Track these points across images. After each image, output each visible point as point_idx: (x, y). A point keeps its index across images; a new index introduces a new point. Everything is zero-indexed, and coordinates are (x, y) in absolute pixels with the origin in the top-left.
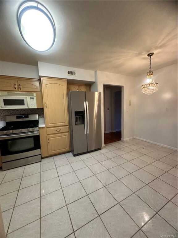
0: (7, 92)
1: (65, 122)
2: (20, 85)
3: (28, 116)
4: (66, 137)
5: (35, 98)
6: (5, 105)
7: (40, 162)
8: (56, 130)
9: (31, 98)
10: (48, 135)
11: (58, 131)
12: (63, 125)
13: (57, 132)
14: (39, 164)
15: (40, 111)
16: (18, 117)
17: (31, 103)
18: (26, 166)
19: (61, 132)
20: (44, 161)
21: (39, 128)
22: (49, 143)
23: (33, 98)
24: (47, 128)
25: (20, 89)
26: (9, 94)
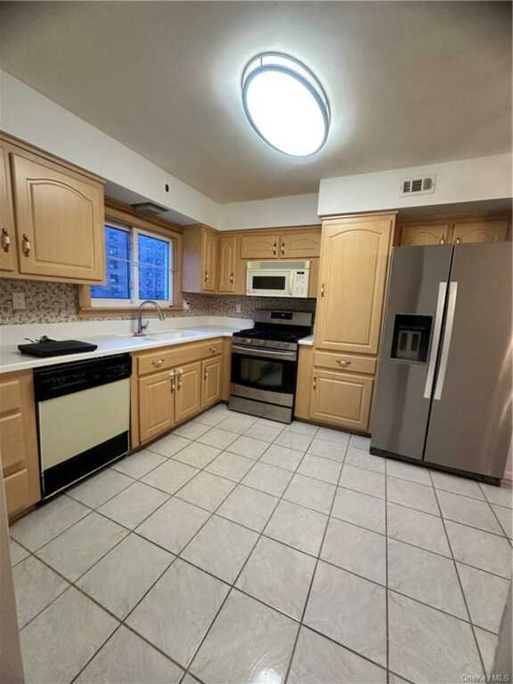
0: (258, 262)
1: (367, 344)
2: (283, 245)
3: (291, 314)
4: (362, 388)
5: (307, 272)
6: (254, 288)
7: (287, 424)
8: (339, 362)
9: (298, 273)
10: (316, 367)
11: (342, 365)
12: (364, 351)
13: (338, 366)
14: (283, 426)
15: (308, 305)
16: (274, 315)
17: (297, 287)
18: (262, 420)
19: (349, 368)
20: (296, 426)
21: (299, 346)
22: (315, 388)
23: (303, 273)
24: (319, 349)
25: (283, 253)
26: (262, 267)
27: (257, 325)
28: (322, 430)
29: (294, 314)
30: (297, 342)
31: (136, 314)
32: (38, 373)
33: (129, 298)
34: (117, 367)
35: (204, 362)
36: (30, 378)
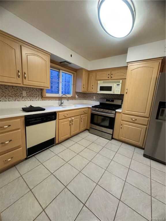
0: (102, 81)
1: (145, 113)
2: (112, 75)
3: (114, 100)
4: (141, 130)
5: (120, 85)
6: (100, 90)
7: (110, 140)
8: (132, 119)
9: (117, 85)
10: (123, 120)
11: (133, 120)
12: (143, 116)
13: (131, 121)
14: (108, 141)
15: (121, 97)
16: (107, 100)
17: (116, 90)
18: (101, 137)
19: (136, 122)
20: (113, 141)
21: (116, 112)
22: (121, 128)
23: (119, 85)
24: (123, 114)
25: (112, 78)
26: (104, 83)
27: (101, 104)
28: (123, 144)
29: (115, 100)
30: (115, 110)
31: (60, 99)
32: (26, 117)
33: (58, 93)
34: (52, 116)
35: (81, 116)
36: (23, 118)
